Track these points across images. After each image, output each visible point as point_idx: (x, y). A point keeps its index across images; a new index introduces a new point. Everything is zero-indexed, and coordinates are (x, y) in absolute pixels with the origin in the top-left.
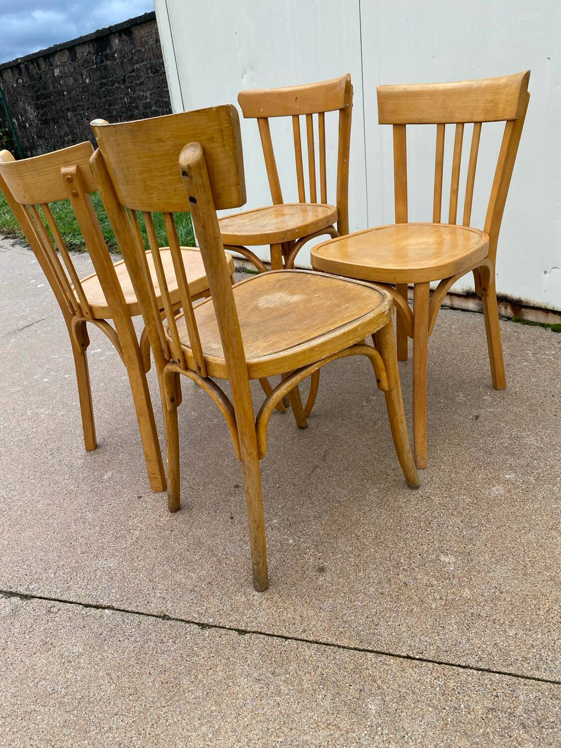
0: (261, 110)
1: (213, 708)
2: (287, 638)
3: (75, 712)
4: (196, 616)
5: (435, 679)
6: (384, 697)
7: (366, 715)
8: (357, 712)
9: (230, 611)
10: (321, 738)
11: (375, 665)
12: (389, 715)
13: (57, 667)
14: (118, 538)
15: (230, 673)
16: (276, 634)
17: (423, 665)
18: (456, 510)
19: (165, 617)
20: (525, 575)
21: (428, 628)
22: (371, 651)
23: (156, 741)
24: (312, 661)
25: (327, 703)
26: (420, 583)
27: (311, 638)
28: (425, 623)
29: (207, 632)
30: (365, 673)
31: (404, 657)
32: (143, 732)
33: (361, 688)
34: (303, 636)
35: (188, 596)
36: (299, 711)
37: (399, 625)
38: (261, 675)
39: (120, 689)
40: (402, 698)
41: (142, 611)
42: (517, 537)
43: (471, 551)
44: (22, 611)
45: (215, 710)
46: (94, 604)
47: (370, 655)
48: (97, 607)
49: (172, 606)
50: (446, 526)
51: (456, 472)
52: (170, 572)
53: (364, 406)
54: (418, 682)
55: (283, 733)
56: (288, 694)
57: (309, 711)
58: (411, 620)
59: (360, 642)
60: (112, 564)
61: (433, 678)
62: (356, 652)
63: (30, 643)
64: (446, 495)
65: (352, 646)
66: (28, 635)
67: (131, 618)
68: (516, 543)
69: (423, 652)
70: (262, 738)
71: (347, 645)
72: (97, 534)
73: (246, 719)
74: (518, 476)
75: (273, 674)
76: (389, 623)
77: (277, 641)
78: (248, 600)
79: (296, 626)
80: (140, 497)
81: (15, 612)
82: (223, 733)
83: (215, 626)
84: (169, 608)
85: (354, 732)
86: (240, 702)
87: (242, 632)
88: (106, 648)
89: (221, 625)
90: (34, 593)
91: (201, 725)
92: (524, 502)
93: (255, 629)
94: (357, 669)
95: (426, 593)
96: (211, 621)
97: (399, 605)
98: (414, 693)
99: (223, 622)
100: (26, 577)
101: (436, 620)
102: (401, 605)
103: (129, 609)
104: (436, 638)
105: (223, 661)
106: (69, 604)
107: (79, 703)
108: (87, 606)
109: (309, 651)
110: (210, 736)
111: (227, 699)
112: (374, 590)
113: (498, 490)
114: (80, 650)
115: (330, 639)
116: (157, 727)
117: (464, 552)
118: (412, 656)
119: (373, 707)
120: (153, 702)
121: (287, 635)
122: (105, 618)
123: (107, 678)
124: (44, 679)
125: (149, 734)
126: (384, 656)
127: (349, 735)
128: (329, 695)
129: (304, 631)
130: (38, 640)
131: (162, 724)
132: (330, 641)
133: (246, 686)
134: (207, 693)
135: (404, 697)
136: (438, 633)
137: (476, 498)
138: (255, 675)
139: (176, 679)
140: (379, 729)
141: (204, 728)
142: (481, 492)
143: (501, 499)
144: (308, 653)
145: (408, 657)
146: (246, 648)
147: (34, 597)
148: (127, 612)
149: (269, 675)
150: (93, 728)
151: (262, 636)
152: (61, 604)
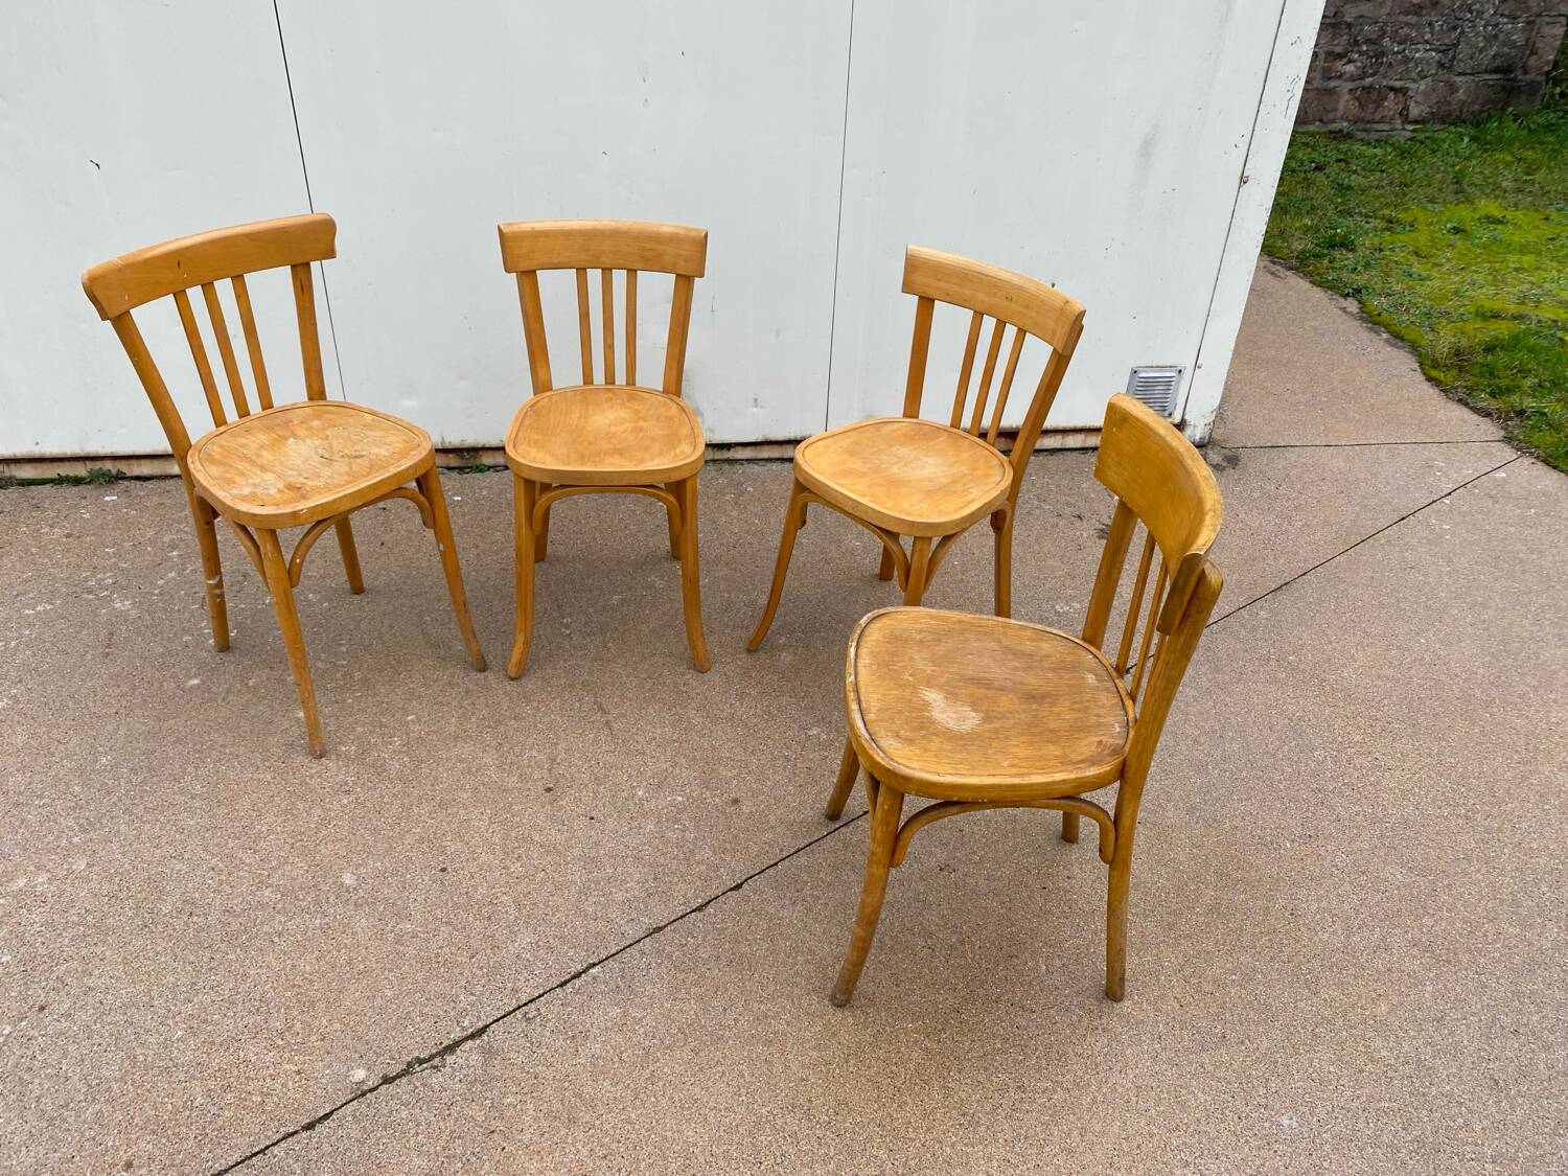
2: (776, 864)
4: (682, 907)
9: (706, 882)
13: (619, 1038)
16: (763, 868)
19: (657, 930)
24: (812, 863)
27: (793, 851)
29: (710, 909)
34: (785, 854)
38: (791, 899)
41: (628, 943)
44: (496, 1044)
46: (568, 977)
48: (578, 975)
49: (649, 918)
56: (824, 894)
63: (556, 1051)
66: (541, 1049)
67: (625, 955)
75: (798, 891)
77: (771, 871)
79: (770, 852)
80: (444, 869)
81: (488, 1053)
83: (709, 902)
84: (648, 922)
87: (738, 887)
88: (642, 989)
89: (713, 897)
90: (480, 1025)
93: (744, 878)
96: (700, 901)
99: (711, 893)
100: (439, 1024)
103: (613, 951)
105: (751, 915)
106: (541, 998)
108: (562, 985)
114: (618, 1011)
115: (805, 841)
121: (772, 862)
122: (601, 975)
123: (678, 1002)
124: (621, 1053)
129: (781, 850)
130: (560, 1043)
132: (807, 842)
138: (788, 902)
144: (802, 861)
146: (754, 894)
147: (488, 1026)
148: (613, 955)
149: (797, 894)
150: (721, 1032)
151: (756, 877)
152: (532, 1005)
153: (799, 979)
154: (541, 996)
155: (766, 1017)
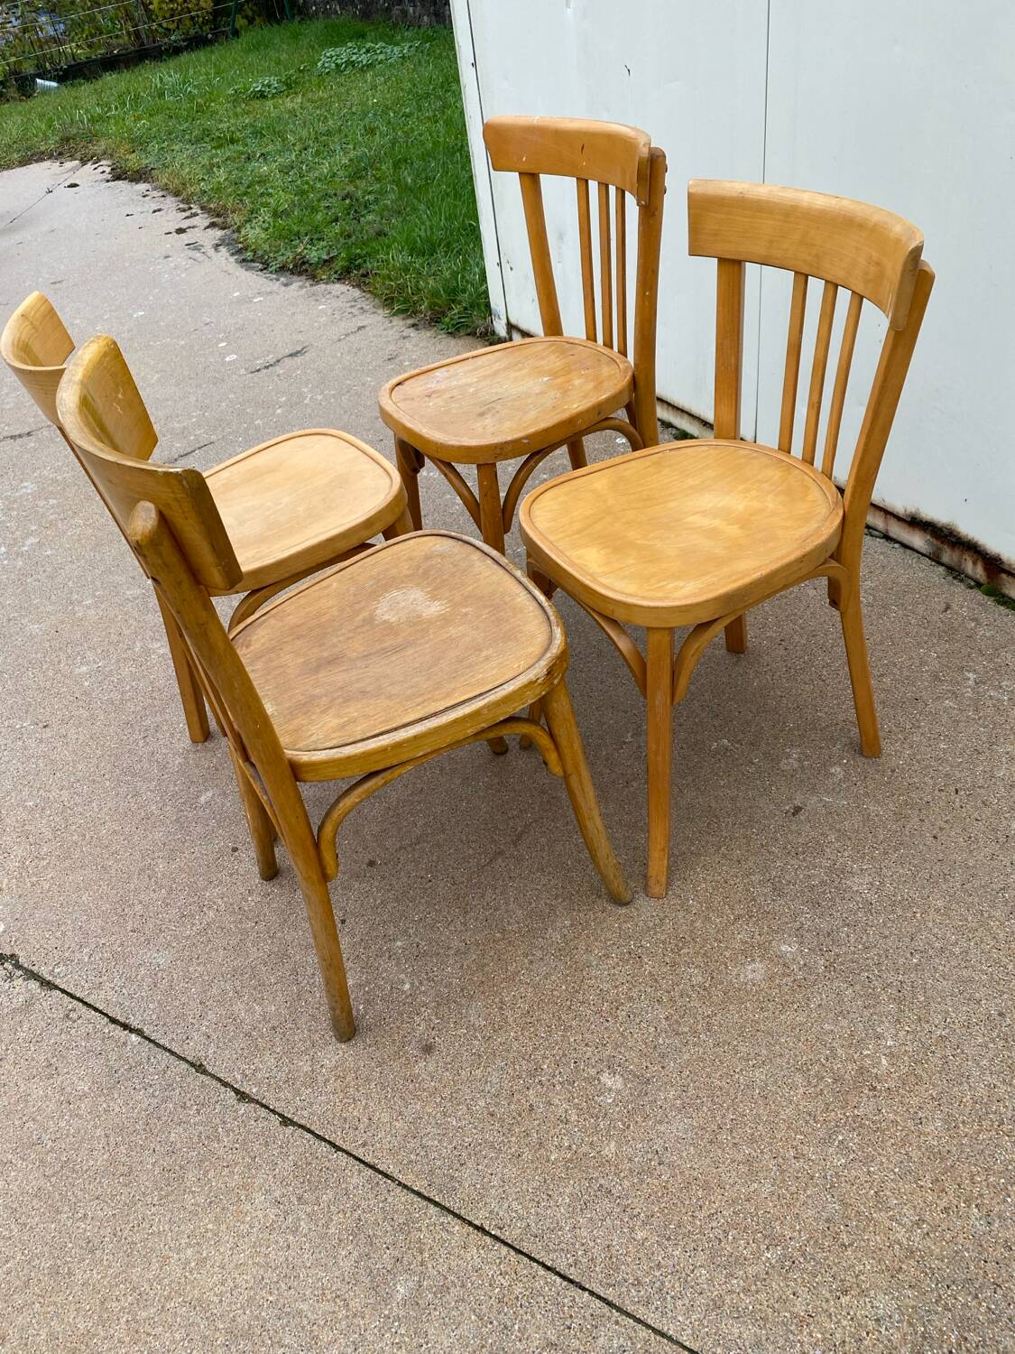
0: (524, 159)
1: (210, 1226)
2: (338, 1149)
3: (53, 1179)
4: (239, 1077)
5: (501, 1274)
6: (422, 1280)
7: (386, 1300)
8: (379, 1290)
9: (284, 1083)
10: (320, 1313)
11: (432, 1228)
12: (417, 1308)
13: (51, 1108)
14: (184, 916)
15: (249, 1180)
16: (327, 1137)
17: (495, 1248)
18: (669, 992)
19: (200, 1069)
20: (711, 1142)
21: (528, 1191)
22: (436, 1204)
23: (129, 1251)
24: (355, 1196)
25: (347, 1265)
26: (553, 1112)
27: (368, 1159)
28: (528, 1181)
29: (243, 1108)
30: (415, 1235)
31: (476, 1227)
32: (120, 1234)
33: (400, 1256)
34: (359, 1153)
35: (240, 1043)
36: (309, 1265)
37: (492, 1174)
38: (284, 1196)
39: (112, 1162)
40: (445, 1289)
41: (175, 1050)
42: (737, 1070)
43: (654, 1077)
44: (37, 1006)
45: (211, 1230)
46: (122, 1020)
47: (433, 1210)
48: (125, 1026)
49: (215, 1052)
50: (638, 1021)
51: (707, 918)
52: (231, 995)
53: (625, 743)
54: (477, 1271)
55: (278, 1289)
56: (305, 1235)
57: (321, 1268)
58: (511, 1172)
59: (429, 1185)
60: (163, 960)
61: (498, 1273)
62: (416, 1199)
63: (33, 1059)
64: (668, 960)
65: (416, 1189)
66: (34, 1046)
67: (159, 1057)
68: (728, 1081)
69: (504, 1227)
70: (251, 1288)
71: (409, 1184)
72: (160, 903)
73: (242, 1255)
74: (802, 951)
75: (299, 1199)
76: (480, 1167)
77: (324, 1148)
78: (313, 1071)
79: (357, 1132)
80: (235, 850)
81: (27, 1006)
82: (208, 1266)
83: (257, 1102)
84: (209, 1054)
85: (363, 1318)
86: (244, 1228)
87: (286, 1121)
88: (116, 1096)
89: (264, 1101)
90: (57, 982)
91: (189, 1245)
92: (784, 1006)
93: (303, 1122)
94: (406, 1228)
95: (552, 1132)
96: (254, 1091)
97: (506, 1140)
98: (463, 1286)
99: (269, 1097)
100: (55, 951)
101: (545, 1182)
102: (509, 1142)
103: (161, 1042)
104: (533, 1211)
105: (247, 1159)
106: (93, 1012)
107: (62, 1167)
108: (113, 1021)
109: (358, 1178)
110: (193, 1264)
111: (231, 1218)
112: (483, 1104)
113: (755, 971)
114: (86, 1088)
115: (391, 1167)
116: (138, 1231)
117: (643, 1076)
118: (487, 1229)
119: (402, 1291)
120: (144, 1193)
121: (339, 1143)
122: (129, 1048)
123: (103, 1140)
124: (34, 1119)
125: (126, 1239)
126: (450, 1217)
127: (355, 1321)
128: (356, 1253)
129: (364, 1145)
130: (42, 1058)
131: (144, 1229)
132: (391, 1170)
133: (259, 1207)
134: (211, 1202)
135: (448, 1288)
136: (538, 1202)
137: (712, 978)
138: (277, 1194)
139: (181, 1167)
140: (396, 1324)
141: (189, 1252)
142: (727, 967)
143: (752, 989)
144: (355, 1180)
145: (480, 1229)
146: (281, 1147)
147: (57, 988)
148: (158, 1045)
149: (294, 1199)
150: (66, 1208)
151: (309, 1136)
152: (84, 1009)
153: (155, 1266)
154: (96, 1010)
155: (92, 1252)
